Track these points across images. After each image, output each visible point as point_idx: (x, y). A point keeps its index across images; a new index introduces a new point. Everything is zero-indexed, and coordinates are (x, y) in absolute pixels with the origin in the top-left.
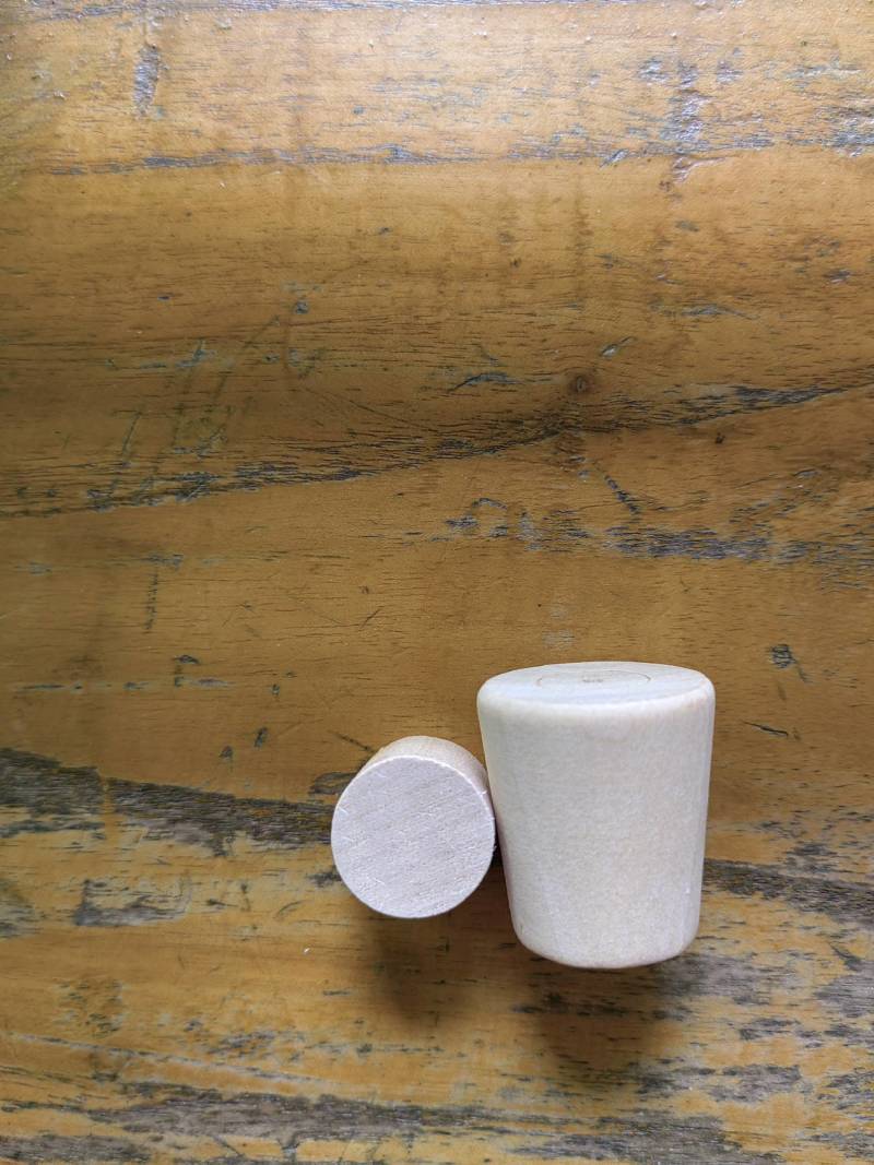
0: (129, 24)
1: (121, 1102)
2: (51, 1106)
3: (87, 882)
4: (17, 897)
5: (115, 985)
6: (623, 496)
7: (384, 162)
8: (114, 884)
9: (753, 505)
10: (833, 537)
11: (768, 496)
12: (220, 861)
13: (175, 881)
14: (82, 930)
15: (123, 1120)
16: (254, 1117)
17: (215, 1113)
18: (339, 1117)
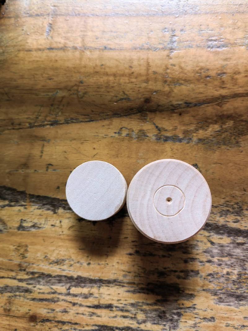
0: (45, 18)
1: (26, 277)
2: (8, 278)
3: (22, 220)
4: (4, 223)
5: (27, 246)
6: (157, 127)
7: (103, 50)
8: (29, 220)
9: (189, 130)
10: (207, 138)
11: (192, 128)
12: (55, 215)
13: (44, 220)
14: (20, 232)
15: (26, 282)
16: (60, 281)
17: (50, 280)
18: (82, 282)
